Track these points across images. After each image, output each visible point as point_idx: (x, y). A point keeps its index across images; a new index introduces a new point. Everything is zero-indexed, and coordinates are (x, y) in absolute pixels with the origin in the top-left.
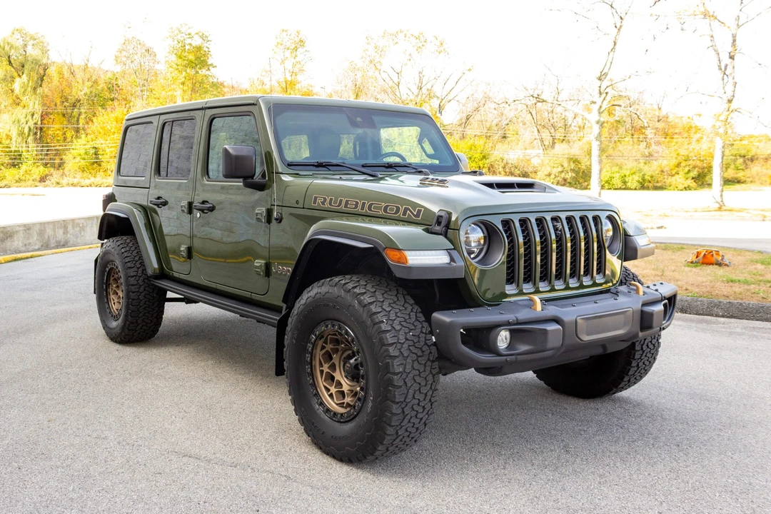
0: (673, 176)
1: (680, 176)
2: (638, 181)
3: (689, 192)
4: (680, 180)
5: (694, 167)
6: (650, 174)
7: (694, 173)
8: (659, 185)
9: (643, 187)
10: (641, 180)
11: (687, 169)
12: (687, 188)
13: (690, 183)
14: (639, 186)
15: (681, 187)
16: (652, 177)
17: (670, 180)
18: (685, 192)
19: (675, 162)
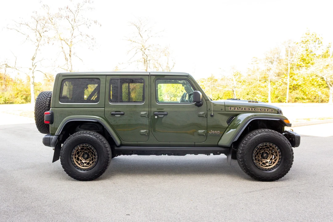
0: (16, 98)
1: (19, 98)
2: (3, 100)
3: (23, 104)
4: (19, 99)
5: (24, 94)
6: (8, 97)
7: (24, 97)
8: (11, 102)
9: (5, 103)
10: (4, 100)
11: (21, 95)
12: (22, 103)
13: (24, 101)
14: (4, 102)
15: (20, 102)
16: (9, 99)
17: (15, 100)
18: (22, 104)
19: (16, 92)
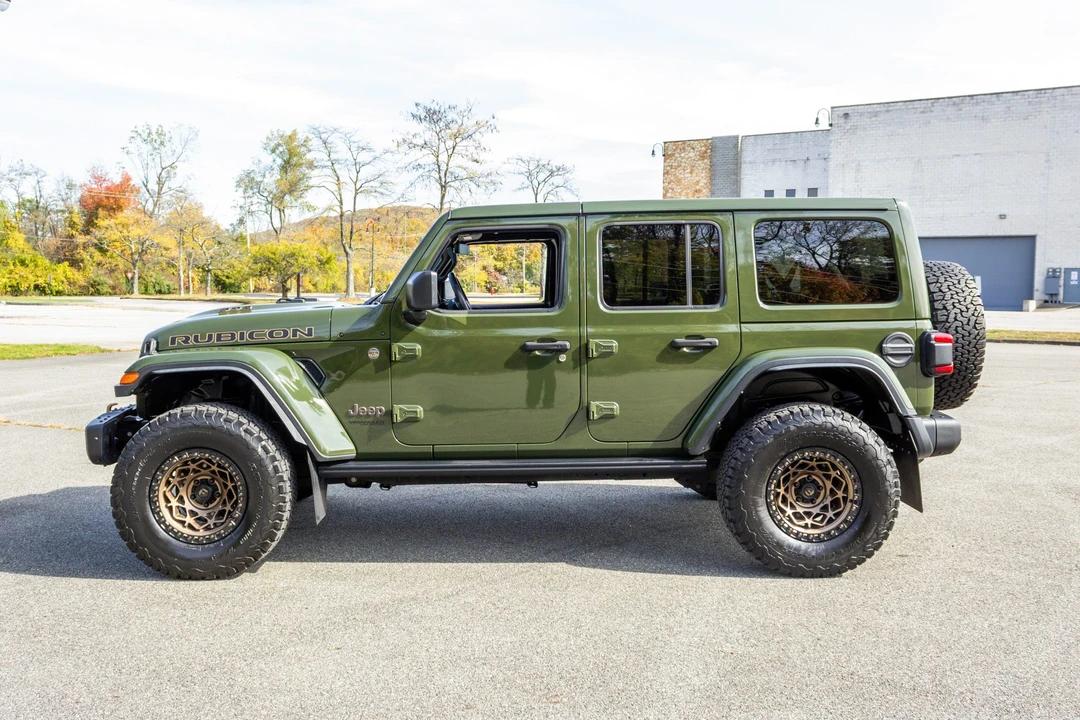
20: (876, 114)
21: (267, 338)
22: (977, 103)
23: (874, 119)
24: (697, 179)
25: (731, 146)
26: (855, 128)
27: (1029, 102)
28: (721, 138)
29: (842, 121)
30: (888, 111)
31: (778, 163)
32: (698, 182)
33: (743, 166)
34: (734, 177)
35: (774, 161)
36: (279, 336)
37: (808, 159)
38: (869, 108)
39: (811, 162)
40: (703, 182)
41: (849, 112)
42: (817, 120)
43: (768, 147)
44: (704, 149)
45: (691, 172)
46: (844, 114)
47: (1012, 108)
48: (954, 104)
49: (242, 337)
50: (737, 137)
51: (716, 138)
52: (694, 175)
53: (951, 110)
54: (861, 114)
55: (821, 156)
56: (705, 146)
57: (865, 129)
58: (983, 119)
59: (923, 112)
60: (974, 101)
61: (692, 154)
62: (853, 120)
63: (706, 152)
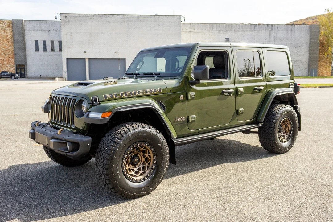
20: (76, 17)
21: (145, 94)
22: (107, 17)
23: (75, 19)
24: (7, 35)
25: (20, 23)
26: (69, 21)
27: (121, 18)
28: (16, 20)
29: (65, 18)
30: (79, 17)
31: (39, 31)
32: (7, 36)
33: (25, 31)
34: (22, 35)
35: (37, 30)
36: (149, 93)
37: (50, 30)
38: (73, 15)
39: (51, 32)
40: (10, 36)
41: (67, 16)
42: (56, 17)
43: (35, 25)
44: (9, 23)
45: (4, 32)
46: (65, 16)
47: (117, 20)
48: (100, 17)
49: (135, 94)
50: (22, 20)
51: (14, 20)
52: (6, 33)
53: (99, 18)
54: (71, 17)
55: (54, 30)
56: (9, 22)
57: (72, 22)
58: (109, 22)
59: (91, 18)
60: (106, 16)
61: (4, 25)
62: (68, 18)
63: (10, 25)
